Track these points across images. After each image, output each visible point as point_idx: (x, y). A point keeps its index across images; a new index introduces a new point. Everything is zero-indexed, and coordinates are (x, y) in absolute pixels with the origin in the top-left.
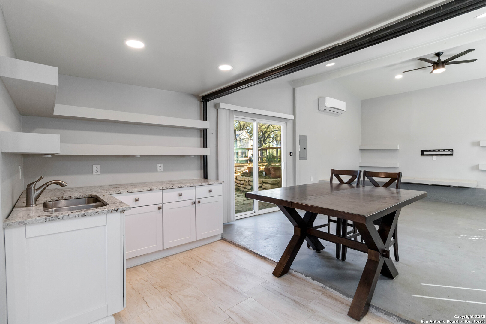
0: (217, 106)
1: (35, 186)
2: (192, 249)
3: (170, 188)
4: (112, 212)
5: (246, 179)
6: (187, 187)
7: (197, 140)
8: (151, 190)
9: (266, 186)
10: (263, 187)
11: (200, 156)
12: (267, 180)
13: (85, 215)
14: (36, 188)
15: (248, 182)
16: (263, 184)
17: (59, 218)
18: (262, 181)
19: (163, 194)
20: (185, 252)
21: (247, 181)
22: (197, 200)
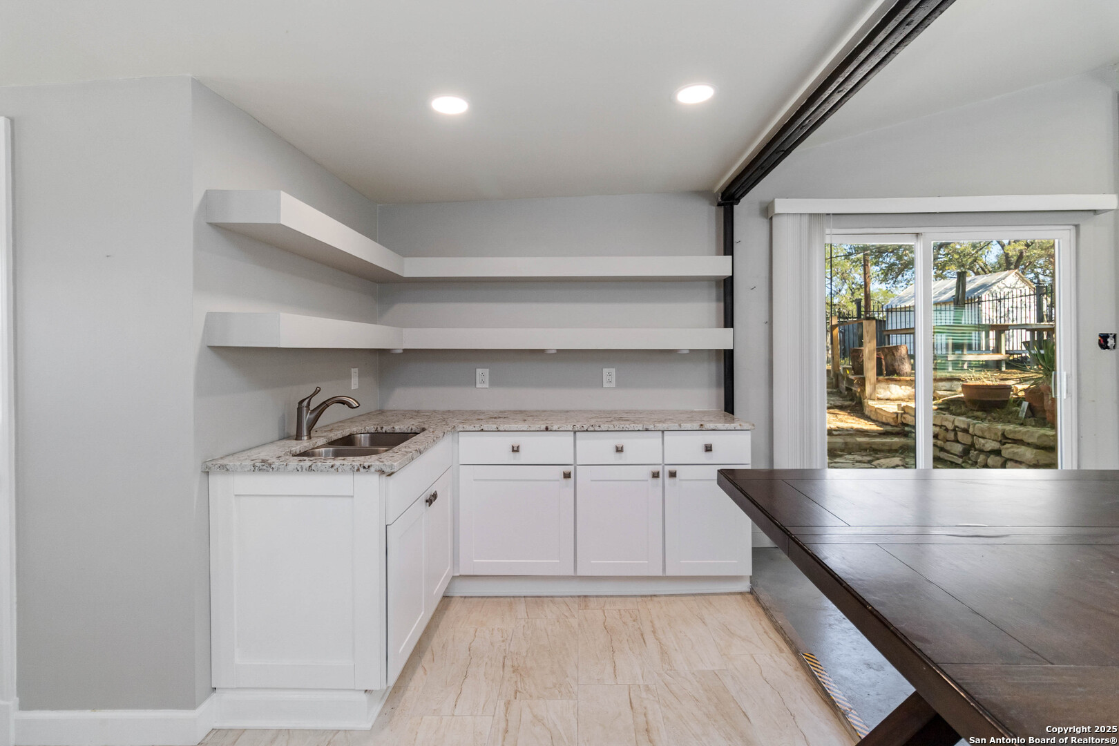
0: (767, 212)
1: (309, 404)
2: (655, 595)
3: (591, 429)
4: (358, 470)
5: (947, 420)
6: (639, 430)
7: (708, 307)
8: (547, 429)
9: (1016, 450)
10: (1005, 453)
11: (716, 350)
12: (1019, 431)
13: (313, 468)
14: (312, 408)
15: (954, 430)
16: (1004, 444)
17: (273, 469)
18: (1000, 434)
19: (578, 442)
20: (634, 599)
21: (950, 426)
22: (668, 468)
